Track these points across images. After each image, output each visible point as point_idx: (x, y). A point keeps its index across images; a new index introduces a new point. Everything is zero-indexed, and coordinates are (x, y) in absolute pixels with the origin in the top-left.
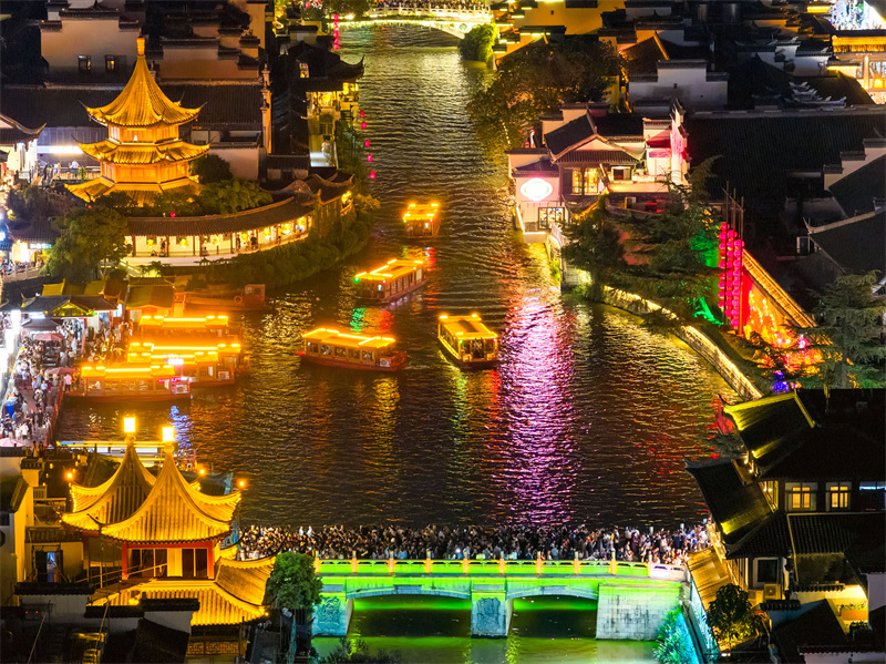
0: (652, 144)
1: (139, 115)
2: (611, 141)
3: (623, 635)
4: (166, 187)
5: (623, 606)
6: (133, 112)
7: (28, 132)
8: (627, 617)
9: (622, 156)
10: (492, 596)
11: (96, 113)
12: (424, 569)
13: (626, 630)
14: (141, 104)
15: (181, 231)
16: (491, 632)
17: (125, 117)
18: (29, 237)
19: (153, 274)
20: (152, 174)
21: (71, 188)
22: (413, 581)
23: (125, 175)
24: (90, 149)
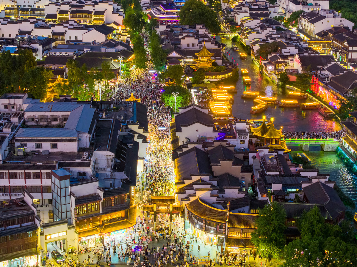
0: (290, 60)
1: (205, 55)
2: (283, 60)
3: (329, 151)
4: (209, 67)
5: (329, 146)
6: (203, 54)
7: (184, 57)
8: (330, 147)
9: (285, 62)
10: (307, 144)
11: (197, 54)
12: (295, 139)
13: (329, 150)
14: (205, 53)
15: (212, 75)
16: (306, 150)
17: (202, 55)
18: (189, 76)
19: (208, 82)
20: (206, 65)
21: (192, 67)
22: (294, 141)
23: (202, 65)
24: (195, 60)
